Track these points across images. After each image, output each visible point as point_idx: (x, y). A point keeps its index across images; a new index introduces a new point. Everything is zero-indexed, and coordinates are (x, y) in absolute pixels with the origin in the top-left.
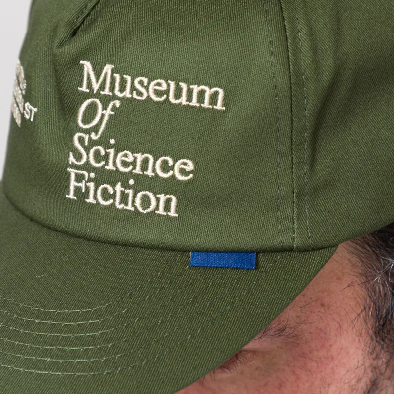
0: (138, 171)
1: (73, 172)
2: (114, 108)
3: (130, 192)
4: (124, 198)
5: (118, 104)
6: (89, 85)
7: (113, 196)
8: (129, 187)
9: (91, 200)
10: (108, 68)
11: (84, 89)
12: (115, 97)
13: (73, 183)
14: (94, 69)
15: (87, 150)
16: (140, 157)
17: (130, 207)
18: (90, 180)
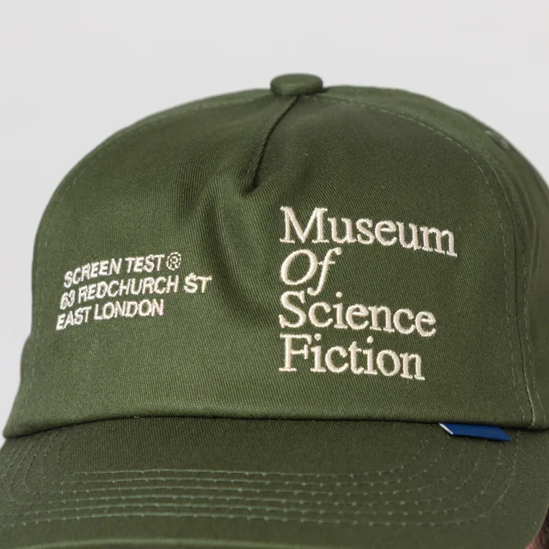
0: (375, 327)
1: (288, 338)
2: (334, 257)
3: (368, 353)
4: (362, 361)
5: (338, 251)
6: (293, 234)
7: (348, 359)
8: (368, 346)
9: (317, 368)
10: (318, 213)
11: (287, 239)
12: (333, 245)
13: (289, 352)
14: (298, 216)
15: (305, 308)
16: (375, 311)
17: (370, 371)
18: (315, 343)
